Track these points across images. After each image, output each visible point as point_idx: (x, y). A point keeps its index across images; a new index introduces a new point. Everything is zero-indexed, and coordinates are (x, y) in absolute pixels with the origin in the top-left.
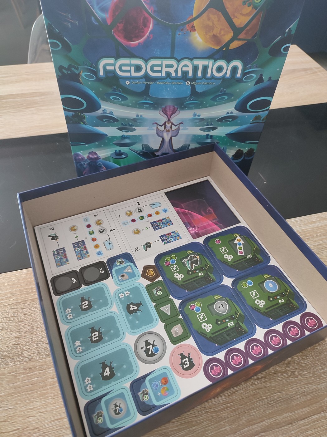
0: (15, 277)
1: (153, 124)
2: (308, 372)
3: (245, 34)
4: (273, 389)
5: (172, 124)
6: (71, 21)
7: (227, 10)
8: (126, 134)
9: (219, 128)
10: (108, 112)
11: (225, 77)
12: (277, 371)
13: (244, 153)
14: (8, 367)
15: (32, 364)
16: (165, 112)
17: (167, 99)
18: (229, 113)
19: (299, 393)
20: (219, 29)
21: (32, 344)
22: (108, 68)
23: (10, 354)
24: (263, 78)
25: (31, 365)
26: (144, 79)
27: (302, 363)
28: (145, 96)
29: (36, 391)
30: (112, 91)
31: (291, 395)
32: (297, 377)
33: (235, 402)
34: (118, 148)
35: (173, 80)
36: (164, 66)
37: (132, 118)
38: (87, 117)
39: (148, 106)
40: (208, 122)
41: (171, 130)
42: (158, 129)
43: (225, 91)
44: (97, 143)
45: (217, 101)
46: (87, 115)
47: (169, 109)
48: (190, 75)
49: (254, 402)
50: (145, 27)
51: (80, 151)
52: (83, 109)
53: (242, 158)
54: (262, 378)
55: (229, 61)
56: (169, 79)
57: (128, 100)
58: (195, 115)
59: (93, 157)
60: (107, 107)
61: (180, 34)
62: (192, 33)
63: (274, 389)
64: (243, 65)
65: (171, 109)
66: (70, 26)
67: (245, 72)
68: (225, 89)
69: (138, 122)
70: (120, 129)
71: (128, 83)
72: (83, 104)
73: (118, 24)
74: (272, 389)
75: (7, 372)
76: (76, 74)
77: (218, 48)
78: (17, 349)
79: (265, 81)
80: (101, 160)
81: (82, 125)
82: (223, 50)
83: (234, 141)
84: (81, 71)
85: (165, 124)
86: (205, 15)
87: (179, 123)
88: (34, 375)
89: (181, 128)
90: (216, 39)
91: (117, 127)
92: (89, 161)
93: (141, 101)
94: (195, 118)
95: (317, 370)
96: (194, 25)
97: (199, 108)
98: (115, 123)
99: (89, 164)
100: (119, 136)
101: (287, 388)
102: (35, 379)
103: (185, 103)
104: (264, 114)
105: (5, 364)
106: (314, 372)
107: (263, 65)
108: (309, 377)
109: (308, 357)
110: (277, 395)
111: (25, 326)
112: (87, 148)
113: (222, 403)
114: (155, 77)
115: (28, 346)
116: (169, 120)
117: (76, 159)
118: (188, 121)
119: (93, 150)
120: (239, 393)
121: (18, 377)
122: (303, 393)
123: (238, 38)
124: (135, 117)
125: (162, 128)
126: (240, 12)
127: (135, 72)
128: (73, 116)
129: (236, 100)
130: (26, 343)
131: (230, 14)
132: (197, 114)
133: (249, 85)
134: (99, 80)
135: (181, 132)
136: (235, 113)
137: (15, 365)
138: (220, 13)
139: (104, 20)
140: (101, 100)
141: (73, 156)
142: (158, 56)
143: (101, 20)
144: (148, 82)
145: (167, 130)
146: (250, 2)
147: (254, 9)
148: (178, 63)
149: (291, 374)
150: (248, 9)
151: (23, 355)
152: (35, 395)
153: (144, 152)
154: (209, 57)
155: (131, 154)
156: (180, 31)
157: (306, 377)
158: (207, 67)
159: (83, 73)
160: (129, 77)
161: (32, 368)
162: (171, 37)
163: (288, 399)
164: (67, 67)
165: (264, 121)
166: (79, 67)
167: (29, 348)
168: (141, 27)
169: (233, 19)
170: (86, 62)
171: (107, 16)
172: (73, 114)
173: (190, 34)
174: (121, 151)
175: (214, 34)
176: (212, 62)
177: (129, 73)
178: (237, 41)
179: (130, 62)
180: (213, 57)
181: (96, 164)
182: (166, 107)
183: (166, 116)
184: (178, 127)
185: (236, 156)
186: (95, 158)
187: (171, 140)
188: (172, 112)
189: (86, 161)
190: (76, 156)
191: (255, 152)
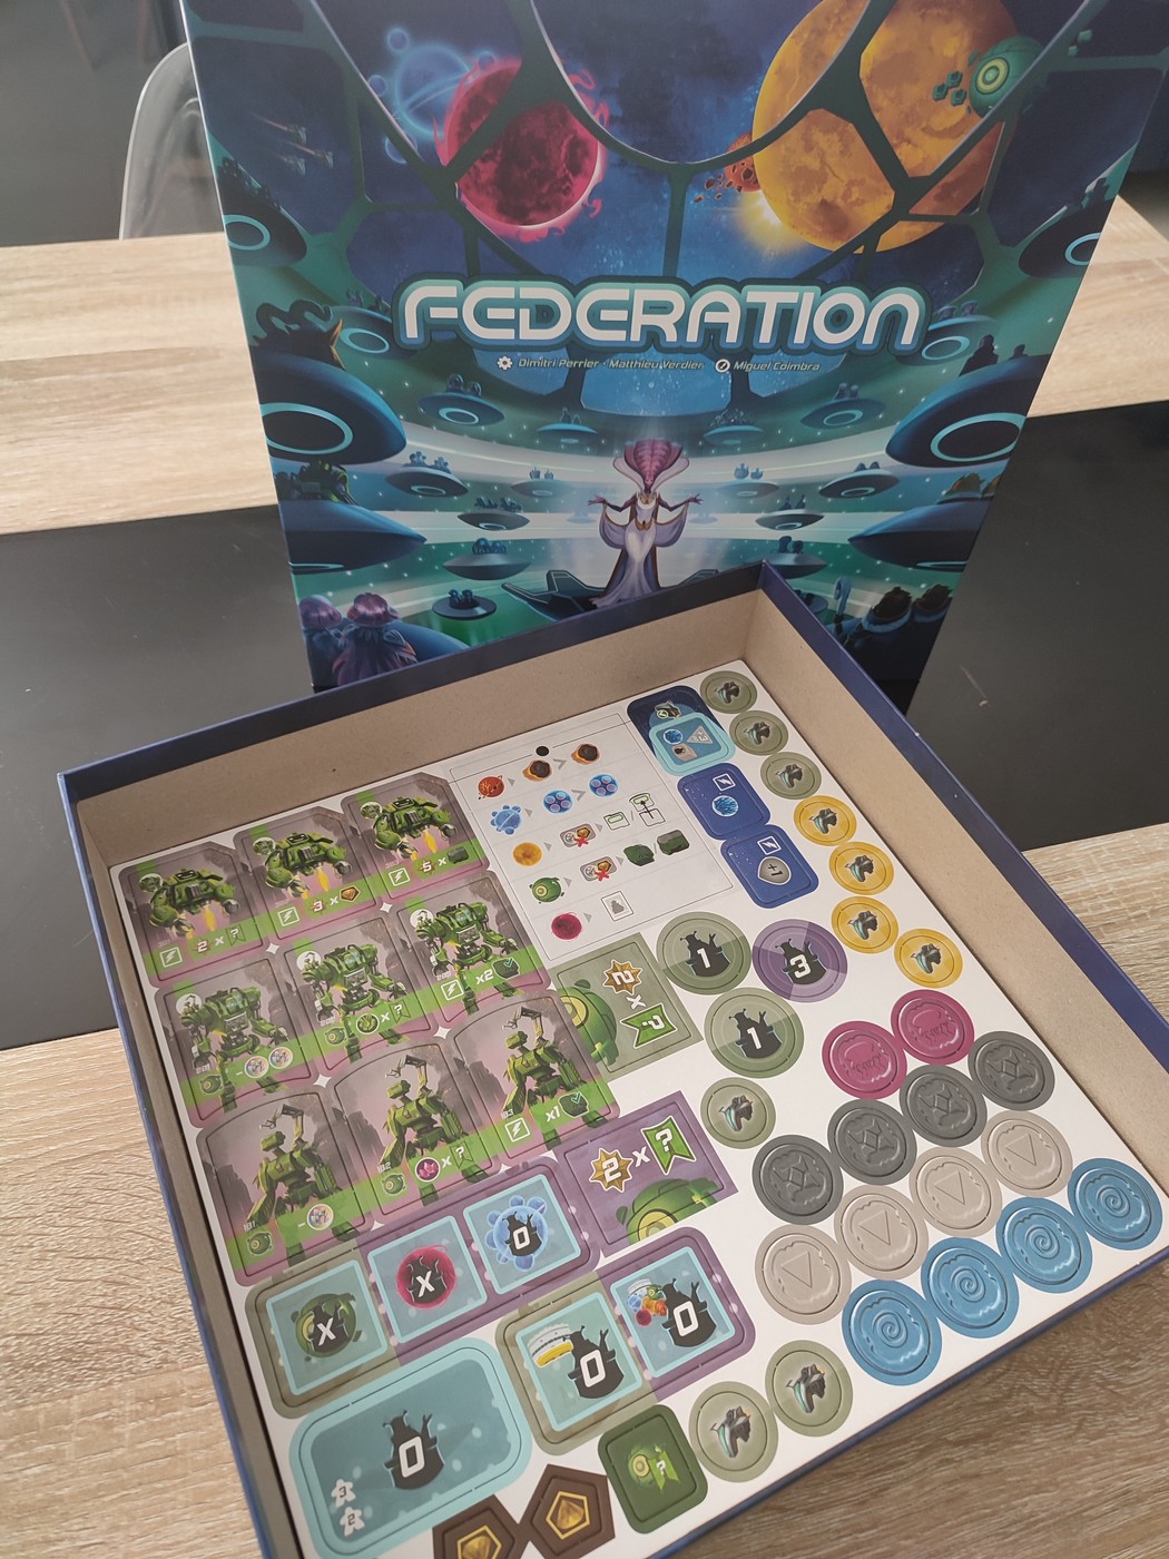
0: (95, 1056)
1: (591, 502)
2: (1141, 1419)
3: (939, 198)
4: (1018, 1478)
5: (660, 502)
6: (308, 150)
7: (877, 116)
8: (493, 536)
9: (827, 515)
10: (429, 462)
11: (858, 347)
12: (1030, 1414)
13: (913, 600)
14: (81, 1392)
15: (165, 1380)
16: (635, 462)
17: (644, 418)
18: (868, 466)
19: (1109, 1496)
20: (842, 181)
21: (163, 1305)
22: (437, 313)
23: (86, 1342)
24: (996, 347)
25: (161, 1383)
26: (564, 352)
27: (1118, 1384)
28: (565, 410)
29: (182, 1482)
30: (447, 391)
31: (1081, 1502)
32: (1101, 1434)
33: (885, 1527)
34: (462, 585)
35: (670, 356)
36: (638, 308)
37: (514, 484)
38: (355, 477)
39: (576, 441)
40: (788, 499)
41: (653, 524)
42: (606, 521)
43: (854, 394)
44: (386, 566)
45: (822, 426)
46: (353, 472)
47: (650, 452)
48: (732, 336)
49: (951, 1527)
50: (574, 175)
51: (323, 592)
52: (341, 451)
54: (977, 1438)
55: (872, 292)
56: (655, 353)
57: (501, 423)
58: (743, 473)
59: (369, 612)
60: (424, 446)
61: (700, 199)
62: (747, 195)
63: (1018, 1481)
64: (924, 306)
65: (656, 452)
66: (302, 167)
67: (931, 327)
68: (855, 387)
69: (535, 496)
70: (472, 519)
71: (505, 363)
72: (340, 435)
73: (478, 163)
74: (1014, 1479)
75: (79, 1410)
76: (320, 332)
77: (834, 246)
78: (110, 1323)
79: (999, 361)
80: (400, 621)
81: (335, 505)
82: (857, 252)
83: (879, 562)
84: (337, 325)
85: (633, 502)
86: (794, 134)
87: (683, 501)
88: (175, 1420)
89: (689, 517)
90: (830, 216)
91: (460, 514)
92: (354, 626)
93: (549, 424)
94: (745, 484)
96: (753, 166)
97: (760, 450)
98: (456, 498)
99: (354, 635)
100: (465, 543)
101: (1066, 1476)
102: (179, 1436)
103: (712, 432)
104: (990, 469)
105: (71, 1379)
107: (998, 306)
108: (1144, 1436)
109: (1140, 1359)
110: (1031, 1503)
111: (138, 1239)
112: (350, 584)
113: (838, 1531)
114: (604, 345)
115: (149, 1312)
116: (648, 489)
117: (307, 619)
118: (717, 494)
119: (372, 588)
120: (897, 1494)
121: (116, 1430)
122: (1124, 1494)
123: (911, 212)
124: (525, 478)
125: (622, 518)
126: (924, 125)
127: (531, 328)
128: (303, 474)
129: (895, 423)
130: (144, 1302)
131: (885, 130)
132: (750, 471)
133: (944, 371)
134: (403, 352)
135: (689, 530)
136: (885, 469)
137: (104, 1385)
138: (851, 125)
139: (429, 150)
140: (408, 419)
141: (299, 611)
142: (619, 274)
143: (415, 149)
144: (579, 360)
145: (641, 522)
146: (961, 91)
147: (975, 115)
148: (691, 296)
149: (1080, 1424)
150: (953, 114)
151: (132, 1349)
152: (181, 1497)
153: (553, 596)
154: (802, 279)
155: (508, 605)
156: (700, 189)
157: (1134, 1434)
158: (792, 310)
159: (345, 331)
160: (509, 343)
161: (166, 1396)
162: (667, 208)
163: (1069, 1517)
164: (287, 310)
165: (991, 494)
166: (331, 309)
167: (152, 1323)
168: (559, 174)
169: (897, 145)
170: (357, 294)
171: (438, 134)
172: (303, 467)
173: (739, 198)
174: (471, 594)
175: (825, 198)
176: (812, 294)
177: (512, 331)
178: (906, 223)
179: (517, 294)
180: (818, 278)
181: (380, 635)
182: (639, 445)
183: (638, 478)
184: (681, 514)
185: (882, 612)
186: (378, 617)
187: (651, 557)
188: (661, 462)
189: (343, 624)
190: (310, 606)
191: (951, 599)
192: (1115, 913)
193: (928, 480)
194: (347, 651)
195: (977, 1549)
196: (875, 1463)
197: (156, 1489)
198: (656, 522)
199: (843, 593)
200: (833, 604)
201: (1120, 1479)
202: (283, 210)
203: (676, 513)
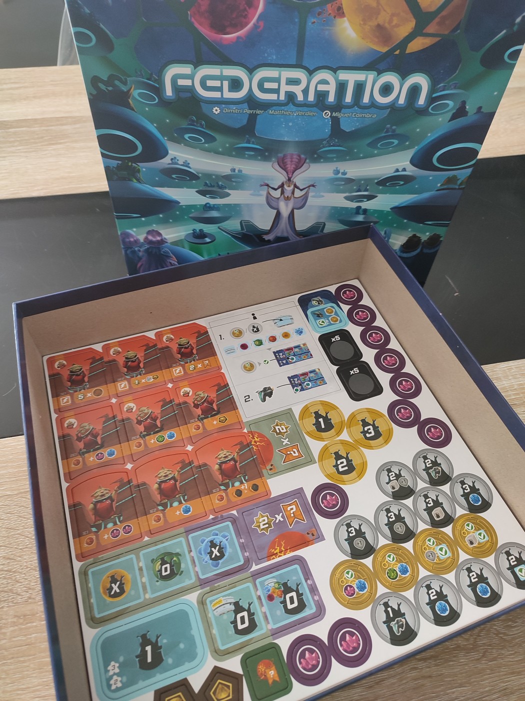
1: (262, 185)
3: (439, 24)
4: (451, 679)
5: (296, 186)
8: (213, 202)
9: (380, 196)
10: (181, 162)
11: (396, 105)
13: (423, 241)
16: (283, 165)
17: (287, 142)
18: (400, 170)
19: (497, 691)
20: (388, 14)
22: (181, 82)
24: (467, 107)
25: (27, 609)
26: (246, 105)
27: (505, 634)
28: (247, 136)
30: (188, 125)
31: (482, 693)
32: (494, 659)
34: (199, 226)
35: (300, 109)
36: (283, 81)
37: (223, 175)
38: (144, 170)
39: (253, 153)
40: (360, 186)
41: (292, 197)
42: (269, 196)
43: (394, 131)
44: (161, 216)
45: (378, 148)
46: (144, 167)
47: (290, 160)
48: (331, 98)
50: (249, 8)
51: (131, 228)
52: (136, 156)
53: (419, 250)
55: (404, 75)
56: (292, 106)
57: (216, 142)
59: (154, 239)
60: (178, 154)
61: (314, 22)
62: (338, 20)
63: (451, 681)
64: (430, 83)
65: (294, 160)
67: (434, 95)
69: (234, 182)
70: (202, 193)
71: (216, 110)
72: (135, 148)
74: (448, 679)
76: (123, 92)
77: (384, 50)
79: (469, 114)
80: (169, 244)
81: (135, 184)
82: (396, 53)
83: (405, 221)
84: (132, 87)
85: (282, 186)
87: (307, 186)
88: (32, 627)
89: (311, 194)
90: (382, 33)
91: (197, 190)
92: (147, 246)
93: (238, 144)
94: (336, 178)
96: (342, 4)
97: (346, 160)
98: (194, 182)
99: (147, 251)
100: (200, 205)
101: (475, 680)
102: (34, 635)
103: (322, 150)
104: (463, 173)
107: (469, 85)
108: (517, 661)
111: (22, 538)
112: (145, 224)
114: (266, 102)
115: (24, 574)
116: (289, 180)
117: (124, 242)
118: (324, 183)
119: (154, 227)
120: (388, 683)
121: (3, 631)
122: (504, 690)
123: (424, 31)
124: (228, 171)
125: (277, 194)
127: (229, 91)
128: (119, 167)
129: (414, 148)
130: (22, 569)
132: (341, 171)
133: (440, 119)
134: (165, 103)
135: (311, 201)
136: (410, 171)
140: (169, 140)
141: (120, 237)
142: (274, 63)
144: (254, 110)
145: (286, 197)
148: (310, 76)
149: (484, 653)
151: (15, 591)
152: (32, 666)
153: (244, 234)
154: (368, 67)
155: (221, 237)
156: (314, 16)
157: (511, 660)
158: (362, 84)
159: (135, 91)
160: (217, 100)
161: (28, 615)
162: (297, 27)
164: (106, 80)
165: (463, 187)
166: (128, 78)
167: (26, 579)
168: (241, 7)
170: (141, 71)
172: (118, 163)
173: (334, 22)
174: (203, 231)
175: (380, 23)
176: (373, 76)
177: (220, 93)
178: (422, 38)
179: (222, 72)
180: (376, 67)
181: (160, 251)
182: (285, 156)
183: (285, 173)
184: (306, 193)
186: (158, 241)
187: (292, 215)
188: (296, 165)
189: (142, 245)
190: (125, 236)
191: (441, 241)
197: (19, 661)
198: (294, 197)
199: (387, 236)
201: (503, 682)
203: (303, 192)
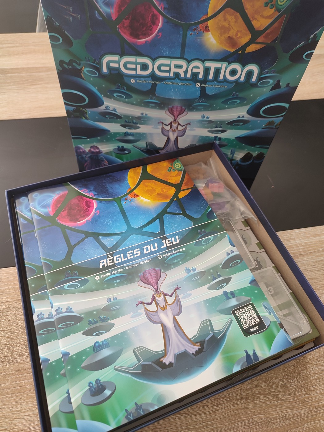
0: (9, 274)
1: (159, 123)
2: (292, 397)
3: (264, 37)
4: (255, 410)
5: (179, 124)
6: (73, 14)
7: (246, 11)
8: (130, 131)
9: (228, 130)
10: (111, 109)
11: (239, 81)
12: (260, 393)
13: (253, 156)
15: (21, 365)
16: (171, 112)
17: (174, 99)
18: (241, 117)
20: (235, 31)
21: (22, 345)
22: (112, 65)
24: (281, 83)
26: (150, 78)
27: (286, 386)
28: (151, 96)
29: (24, 394)
30: (116, 88)
31: (271, 418)
32: (279, 400)
33: (215, 421)
34: (121, 144)
35: (182, 81)
36: (172, 66)
37: (136, 116)
38: (89, 112)
39: (154, 105)
40: (217, 125)
42: (163, 129)
43: (237, 95)
44: (99, 138)
45: (227, 104)
46: (89, 111)
47: (176, 109)
48: (201, 76)
49: (234, 422)
50: (153, 25)
51: (81, 144)
52: (85, 105)
53: (251, 161)
54: (245, 398)
55: (244, 65)
56: (178, 80)
57: (132, 98)
58: (204, 117)
59: (94, 151)
60: (109, 104)
61: (191, 34)
62: (206, 33)
64: (259, 70)
65: (178, 109)
66: (71, 19)
67: (261, 77)
68: (237, 93)
69: (142, 120)
70: (124, 126)
71: (133, 81)
72: (85, 100)
73: (124, 20)
76: (78, 69)
77: (232, 50)
78: (7, 349)
79: (282, 88)
80: (103, 154)
81: (84, 120)
82: (239, 52)
83: (243, 145)
84: (83, 67)
85: (171, 123)
86: (220, 15)
87: (186, 124)
88: (23, 377)
89: (188, 129)
90: (231, 41)
91: (120, 124)
92: (90, 155)
93: (147, 99)
94: (204, 120)
95: (301, 395)
96: (208, 25)
97: (209, 110)
98: (119, 120)
99: (90, 157)
100: (122, 133)
101: (268, 411)
102: (24, 381)
103: (194, 105)
104: (278, 120)
106: (297, 397)
107: (281, 71)
108: (291, 401)
109: (293, 380)
110: (257, 417)
111: (17, 326)
112: (88, 143)
113: (203, 421)
114: (163, 77)
115: (18, 347)
116: (175, 120)
117: (77, 152)
118: (196, 122)
119: (95, 144)
121: (7, 378)
122: (283, 417)
123: (256, 41)
124: (139, 115)
125: (168, 128)
126: (261, 14)
127: (140, 71)
128: (74, 110)
129: (249, 104)
130: (17, 344)
131: (249, 16)
132: (206, 117)
133: (265, 90)
134: (102, 76)
135: (187, 132)
136: (247, 118)
137: (5, 366)
138: (238, 13)
139: (109, 16)
140: (104, 96)
141: (74, 150)
142: (167, 56)
143: (105, 15)
144: (155, 81)
145: (173, 129)
146: (273, 4)
147: (276, 12)
148: (189, 64)
149: (274, 397)
150: (270, 11)
151: (13, 356)
152: (23, 398)
153: (148, 149)
154: (222, 60)
155: (134, 151)
156: (192, 31)
157: (289, 401)
158: (219, 69)
159: (85, 69)
160: (134, 75)
161: (21, 370)
162: (181, 36)
163: (268, 422)
164: (68, 62)
165: (278, 127)
166: (81, 62)
167: (19, 350)
168: (149, 25)
169: (253, 20)
170: (88, 58)
171: (112, 11)
172: (74, 108)
173: (203, 34)
174: (124, 147)
175: (230, 35)
176: (225, 65)
177: (135, 72)
178: (255, 44)
179: (136, 60)
180: (227, 60)
181: (98, 157)
182: (173, 107)
183: (173, 116)
184: (185, 127)
185: (244, 159)
186: (97, 152)
187: (176, 140)
188: (179, 112)
189: (87, 154)
190: (77, 148)
191: (265, 156)
192: (303, 251)
193: (259, 122)
194: (88, 161)
195: (241, 429)
196: (215, 403)
197: (16, 395)
198: (178, 130)
199: (233, 153)
200: (230, 156)
202: (66, 32)
203: (184, 127)
